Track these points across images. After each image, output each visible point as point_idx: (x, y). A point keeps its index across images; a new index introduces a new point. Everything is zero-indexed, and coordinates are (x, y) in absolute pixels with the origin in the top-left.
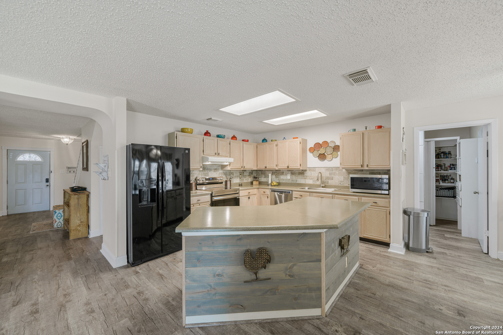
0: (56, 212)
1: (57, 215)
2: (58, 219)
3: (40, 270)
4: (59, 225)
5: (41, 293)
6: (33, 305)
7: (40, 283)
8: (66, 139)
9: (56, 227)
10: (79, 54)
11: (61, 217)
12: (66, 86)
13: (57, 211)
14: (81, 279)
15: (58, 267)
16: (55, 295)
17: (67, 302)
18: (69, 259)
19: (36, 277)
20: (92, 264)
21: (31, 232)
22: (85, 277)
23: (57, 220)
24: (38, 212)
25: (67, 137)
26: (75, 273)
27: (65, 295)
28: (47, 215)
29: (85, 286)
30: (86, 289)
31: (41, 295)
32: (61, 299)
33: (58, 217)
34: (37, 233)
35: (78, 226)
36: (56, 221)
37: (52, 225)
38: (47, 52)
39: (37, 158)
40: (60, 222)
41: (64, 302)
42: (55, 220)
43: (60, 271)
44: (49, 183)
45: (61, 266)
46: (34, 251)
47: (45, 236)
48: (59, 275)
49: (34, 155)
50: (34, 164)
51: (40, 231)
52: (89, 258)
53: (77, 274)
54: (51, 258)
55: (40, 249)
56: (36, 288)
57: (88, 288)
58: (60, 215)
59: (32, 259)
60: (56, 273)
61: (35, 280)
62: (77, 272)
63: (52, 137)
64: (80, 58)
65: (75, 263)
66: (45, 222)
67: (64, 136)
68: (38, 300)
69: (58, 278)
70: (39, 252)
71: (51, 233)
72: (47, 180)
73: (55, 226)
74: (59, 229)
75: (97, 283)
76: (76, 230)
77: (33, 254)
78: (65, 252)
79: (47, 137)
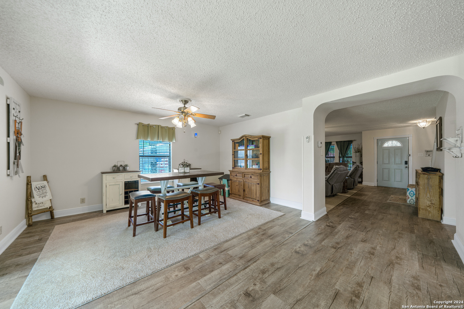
0: (409, 190)
1: (410, 192)
2: (411, 196)
3: (385, 228)
4: (412, 202)
5: (380, 244)
6: (372, 248)
7: (382, 237)
8: (423, 123)
9: (409, 203)
10: (400, 28)
11: (414, 195)
12: (402, 68)
13: (409, 188)
14: (417, 254)
15: (399, 233)
16: (390, 252)
17: (397, 263)
18: (412, 232)
19: (381, 232)
20: (435, 248)
21: (388, 201)
22: (422, 255)
23: (409, 196)
24: (399, 188)
25: (423, 121)
26: (413, 246)
27: (397, 257)
28: (403, 192)
29: (419, 262)
30: (419, 266)
31: (380, 245)
32: (393, 258)
33: (411, 195)
34: (392, 203)
35: (428, 207)
36: (409, 198)
37: (405, 200)
38: (375, 47)
39: (398, 144)
40: (413, 200)
41: (394, 262)
42: (408, 196)
43: (399, 237)
44: (408, 165)
45: (402, 234)
46: (386, 214)
47: (398, 207)
48: (398, 239)
49: (395, 141)
50: (396, 148)
51: (395, 202)
52: (434, 241)
53: (415, 248)
54: (396, 224)
55: (391, 214)
56: (378, 239)
57: (422, 266)
58: (412, 192)
59: (383, 219)
60: (396, 237)
61: (380, 233)
62: (416, 246)
63: (410, 124)
64: (403, 31)
65: (416, 238)
66: (401, 197)
67: (420, 121)
68: (376, 247)
69: (396, 241)
70: (389, 216)
71: (403, 206)
72: (406, 163)
73: (408, 201)
74: (411, 206)
75: (434, 269)
76: (426, 210)
77: (384, 216)
78: (410, 225)
79: (405, 125)
